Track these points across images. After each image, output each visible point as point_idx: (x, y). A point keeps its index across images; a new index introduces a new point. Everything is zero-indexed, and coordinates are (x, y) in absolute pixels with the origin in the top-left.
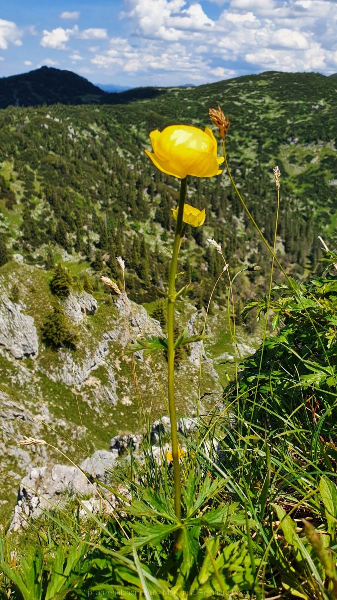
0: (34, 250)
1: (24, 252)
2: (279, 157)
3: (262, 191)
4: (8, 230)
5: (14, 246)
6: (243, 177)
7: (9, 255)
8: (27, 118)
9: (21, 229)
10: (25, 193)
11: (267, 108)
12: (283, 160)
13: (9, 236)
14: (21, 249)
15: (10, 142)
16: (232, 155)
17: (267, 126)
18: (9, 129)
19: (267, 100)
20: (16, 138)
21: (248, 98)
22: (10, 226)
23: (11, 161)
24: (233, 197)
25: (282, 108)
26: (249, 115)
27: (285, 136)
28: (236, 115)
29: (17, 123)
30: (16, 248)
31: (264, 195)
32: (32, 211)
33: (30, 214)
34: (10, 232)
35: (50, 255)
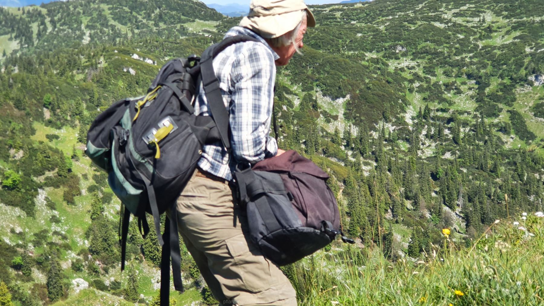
0: (106, 271)
1: (90, 274)
2: (516, 107)
3: (490, 163)
4: (64, 238)
5: (73, 264)
6: (455, 140)
7: (65, 281)
8: (102, 59)
9: (87, 236)
10: (95, 177)
11: (490, 30)
12: (522, 111)
13: (67, 247)
14: (85, 270)
15: (73, 97)
16: (434, 105)
17: (491, 57)
18: (73, 76)
19: (489, 17)
20: (84, 90)
21: (456, 15)
22: (68, 231)
23: (74, 127)
24: (441, 175)
25: (515, 28)
26: (459, 41)
27: (523, 72)
28: (438, 43)
29: (86, 67)
30: (76, 268)
31: (494, 170)
32: (105, 206)
33: (102, 210)
34: (68, 241)
35: (133, 279)
